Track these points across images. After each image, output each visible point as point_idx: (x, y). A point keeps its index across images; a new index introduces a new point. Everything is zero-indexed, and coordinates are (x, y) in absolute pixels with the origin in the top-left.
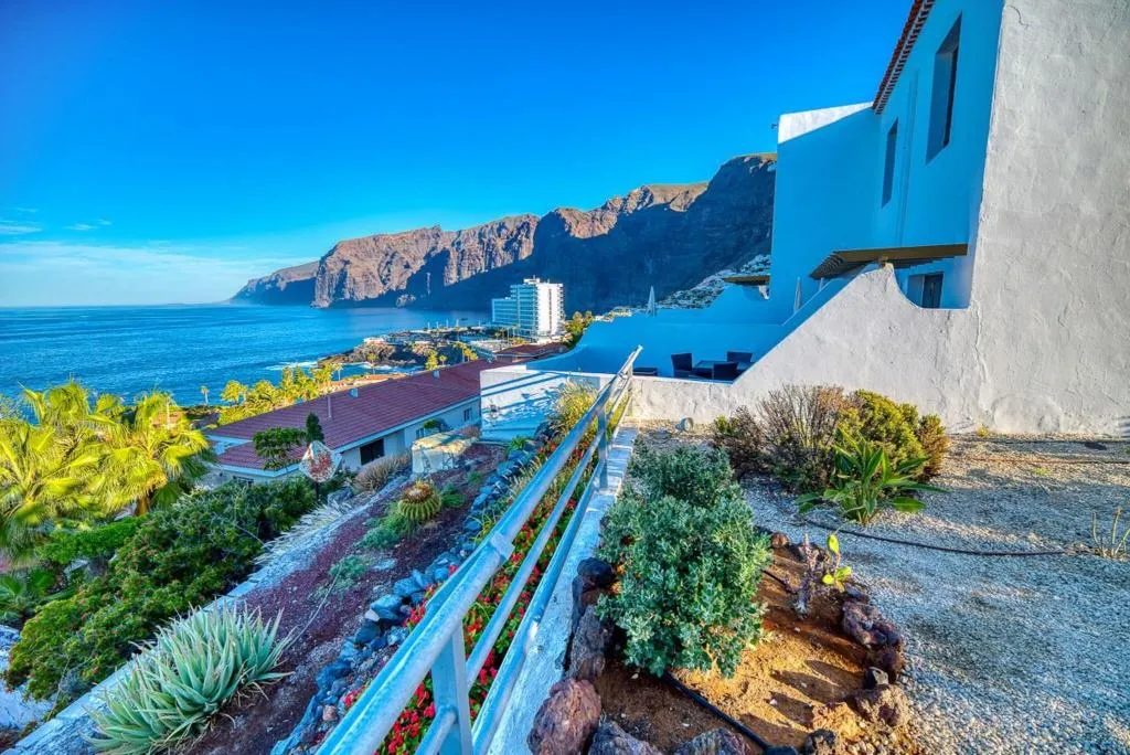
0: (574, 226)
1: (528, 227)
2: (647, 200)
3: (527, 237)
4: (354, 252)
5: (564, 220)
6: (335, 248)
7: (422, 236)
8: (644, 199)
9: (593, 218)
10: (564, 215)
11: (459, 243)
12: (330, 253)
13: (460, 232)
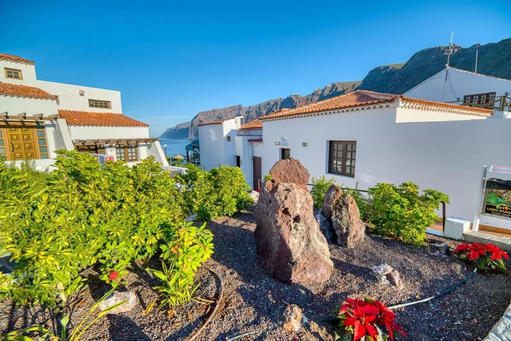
0: (298, 103)
1: (277, 105)
2: (334, 90)
3: (276, 109)
4: (205, 117)
5: (293, 101)
6: (197, 115)
7: (234, 109)
8: (332, 89)
9: (307, 99)
10: (294, 98)
11: (249, 112)
12: (195, 118)
13: (250, 107)
